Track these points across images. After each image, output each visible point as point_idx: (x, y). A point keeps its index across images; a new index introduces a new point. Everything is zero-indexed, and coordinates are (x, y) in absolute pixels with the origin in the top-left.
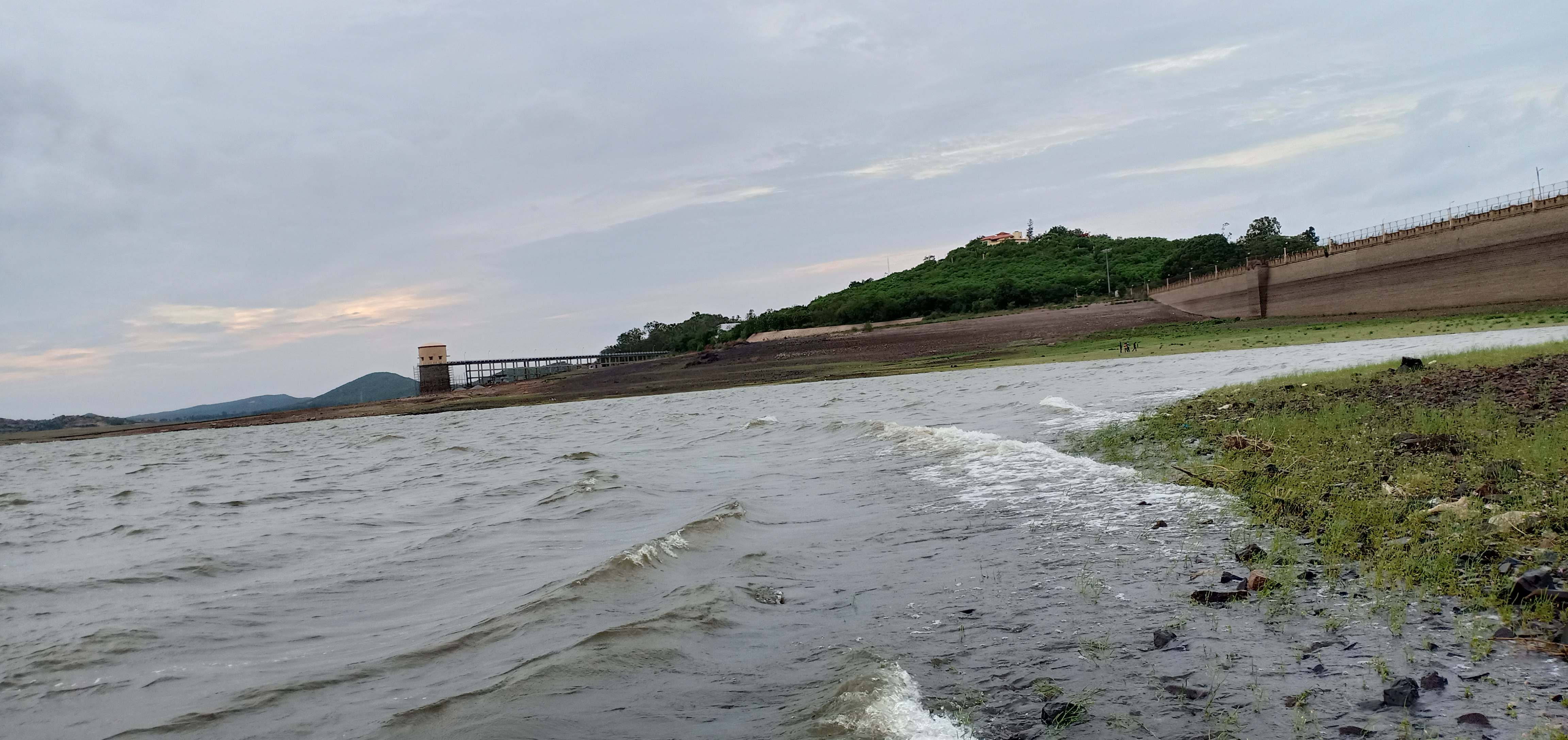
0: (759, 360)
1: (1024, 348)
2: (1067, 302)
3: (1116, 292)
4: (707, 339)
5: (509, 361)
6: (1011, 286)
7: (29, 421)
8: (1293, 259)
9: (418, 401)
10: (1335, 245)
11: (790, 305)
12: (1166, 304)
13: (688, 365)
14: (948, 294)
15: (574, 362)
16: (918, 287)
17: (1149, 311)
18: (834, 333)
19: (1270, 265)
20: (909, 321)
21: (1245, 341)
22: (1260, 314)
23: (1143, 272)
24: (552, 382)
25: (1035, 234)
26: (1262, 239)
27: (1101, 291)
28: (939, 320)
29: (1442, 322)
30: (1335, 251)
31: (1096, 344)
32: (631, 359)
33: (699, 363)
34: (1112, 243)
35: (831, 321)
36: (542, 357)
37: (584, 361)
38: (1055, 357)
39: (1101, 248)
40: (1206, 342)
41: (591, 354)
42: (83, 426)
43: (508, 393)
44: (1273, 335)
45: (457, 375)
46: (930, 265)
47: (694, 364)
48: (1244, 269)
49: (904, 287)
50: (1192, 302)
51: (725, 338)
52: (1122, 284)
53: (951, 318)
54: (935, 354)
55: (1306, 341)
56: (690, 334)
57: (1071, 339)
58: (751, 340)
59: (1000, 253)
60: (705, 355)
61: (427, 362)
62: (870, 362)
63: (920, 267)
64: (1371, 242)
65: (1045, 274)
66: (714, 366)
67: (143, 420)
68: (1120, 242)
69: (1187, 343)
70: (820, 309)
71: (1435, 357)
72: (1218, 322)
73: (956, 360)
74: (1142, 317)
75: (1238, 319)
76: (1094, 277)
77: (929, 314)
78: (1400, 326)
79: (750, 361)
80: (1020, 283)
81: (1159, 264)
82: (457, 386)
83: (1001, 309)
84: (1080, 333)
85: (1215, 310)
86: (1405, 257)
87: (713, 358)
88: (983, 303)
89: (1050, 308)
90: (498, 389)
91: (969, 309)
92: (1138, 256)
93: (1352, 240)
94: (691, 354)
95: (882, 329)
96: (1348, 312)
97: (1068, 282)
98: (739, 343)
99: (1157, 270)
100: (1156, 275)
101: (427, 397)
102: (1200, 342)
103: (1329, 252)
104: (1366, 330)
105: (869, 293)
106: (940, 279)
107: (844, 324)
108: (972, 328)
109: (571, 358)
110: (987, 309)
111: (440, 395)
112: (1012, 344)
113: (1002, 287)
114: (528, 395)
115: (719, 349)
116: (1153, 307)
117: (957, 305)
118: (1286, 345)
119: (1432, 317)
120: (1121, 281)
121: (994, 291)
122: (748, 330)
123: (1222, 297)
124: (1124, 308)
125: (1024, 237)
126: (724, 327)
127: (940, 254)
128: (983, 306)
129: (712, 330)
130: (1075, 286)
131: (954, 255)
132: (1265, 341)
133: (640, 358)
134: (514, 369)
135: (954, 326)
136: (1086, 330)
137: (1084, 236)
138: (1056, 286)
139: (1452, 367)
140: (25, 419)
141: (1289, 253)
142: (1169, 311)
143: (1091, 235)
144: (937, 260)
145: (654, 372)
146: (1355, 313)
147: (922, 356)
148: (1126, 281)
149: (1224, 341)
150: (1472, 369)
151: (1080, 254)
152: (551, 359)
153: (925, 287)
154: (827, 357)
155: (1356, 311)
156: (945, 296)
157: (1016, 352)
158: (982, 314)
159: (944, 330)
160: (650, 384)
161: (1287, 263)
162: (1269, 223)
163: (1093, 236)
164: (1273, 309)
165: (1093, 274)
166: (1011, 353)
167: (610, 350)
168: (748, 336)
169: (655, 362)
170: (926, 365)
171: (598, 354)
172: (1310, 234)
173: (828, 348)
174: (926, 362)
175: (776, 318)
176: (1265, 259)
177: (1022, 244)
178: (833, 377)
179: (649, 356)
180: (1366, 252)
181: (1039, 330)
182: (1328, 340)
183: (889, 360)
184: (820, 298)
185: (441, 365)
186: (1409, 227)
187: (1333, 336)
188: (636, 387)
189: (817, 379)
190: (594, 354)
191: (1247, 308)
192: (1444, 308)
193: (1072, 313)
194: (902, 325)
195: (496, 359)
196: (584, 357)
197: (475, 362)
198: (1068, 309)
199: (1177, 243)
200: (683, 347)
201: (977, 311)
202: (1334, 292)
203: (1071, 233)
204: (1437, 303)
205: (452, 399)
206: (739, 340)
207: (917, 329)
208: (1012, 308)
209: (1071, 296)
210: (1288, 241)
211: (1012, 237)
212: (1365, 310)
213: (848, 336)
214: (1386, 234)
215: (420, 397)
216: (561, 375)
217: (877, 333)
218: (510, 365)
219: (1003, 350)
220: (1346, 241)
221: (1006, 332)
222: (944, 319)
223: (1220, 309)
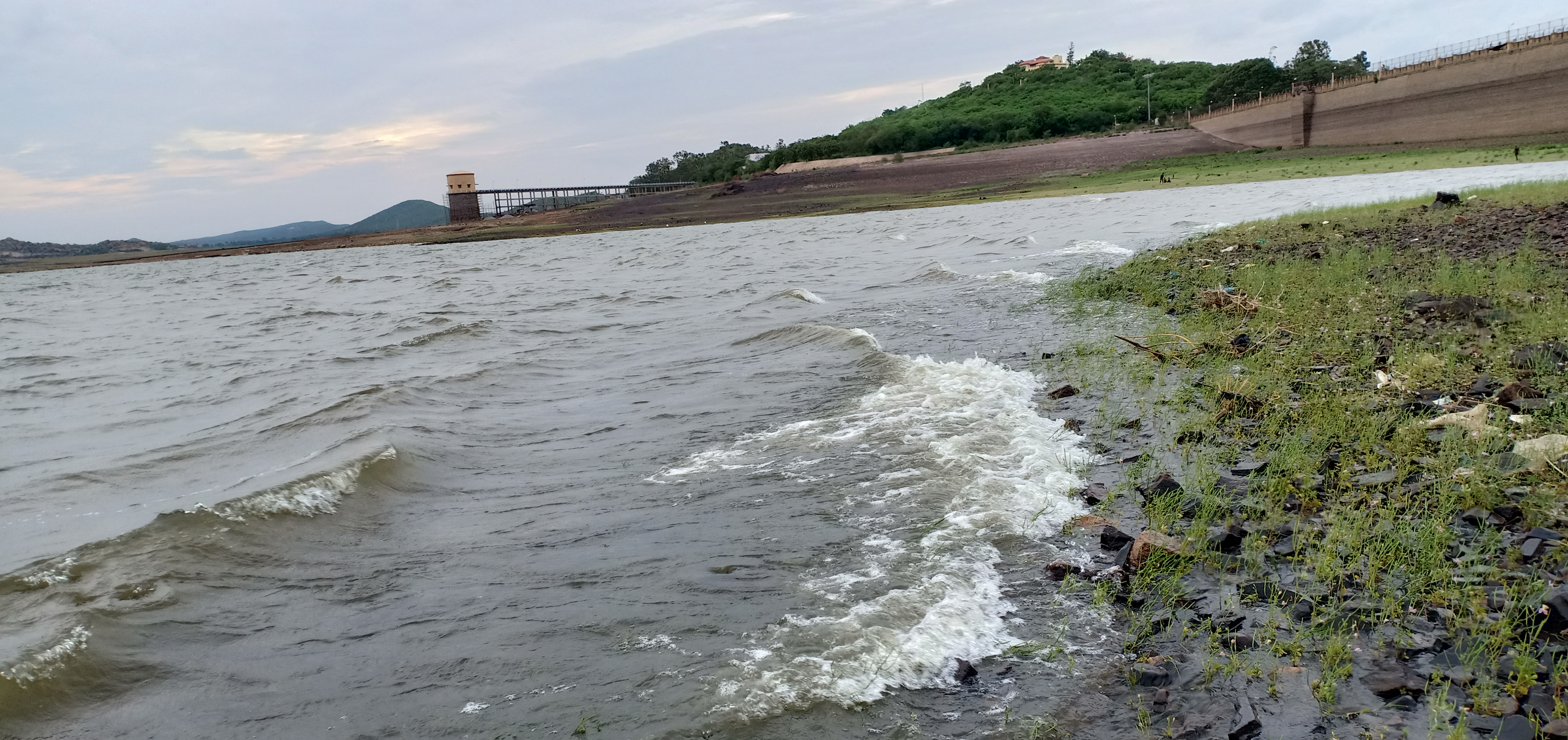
0: (785, 192)
1: (1056, 179)
2: (1105, 131)
3: (1156, 120)
4: (734, 171)
5: (537, 190)
6: (1048, 114)
7: (75, 246)
8: (1340, 85)
9: (448, 230)
10: (1385, 70)
11: (821, 134)
12: (1206, 132)
13: (714, 196)
14: (982, 122)
15: (602, 191)
16: (951, 115)
17: (1189, 140)
18: (863, 164)
19: (1316, 91)
20: (941, 151)
21: (1284, 171)
22: (1302, 143)
23: (1184, 98)
24: (580, 212)
25: (1077, 58)
26: (1309, 64)
27: (1141, 119)
28: (972, 150)
29: (1491, 152)
30: (1385, 76)
31: (1131, 174)
32: (658, 190)
33: (725, 194)
34: (1155, 68)
35: (861, 151)
36: (571, 186)
37: (612, 191)
38: (1088, 189)
39: (1144, 72)
40: (1244, 173)
41: (620, 184)
42: (127, 251)
43: (536, 222)
44: (1314, 165)
45: (487, 204)
46: (965, 91)
47: (719, 195)
48: (1289, 97)
49: (937, 116)
50: (1235, 130)
51: (753, 169)
52: (1162, 112)
53: (985, 148)
54: (965, 185)
55: (1347, 172)
56: (717, 164)
57: (1106, 168)
58: (778, 171)
59: (1039, 79)
60: (730, 186)
61: (456, 190)
62: (898, 195)
63: (955, 95)
64: (1424, 67)
65: (1084, 101)
66: (740, 197)
67: (185, 245)
68: (1164, 67)
69: (1225, 174)
70: (850, 138)
71: (1476, 192)
72: (1259, 151)
73: (987, 192)
74: (1182, 146)
75: (1279, 148)
76: (1134, 104)
77: (961, 144)
78: (1446, 156)
79: (777, 193)
80: (1057, 111)
81: (1201, 91)
82: (486, 215)
83: (1037, 138)
84: (1116, 163)
85: (1257, 139)
86: (1457, 83)
87: (737, 190)
88: (1017, 132)
89: (1086, 137)
90: (526, 219)
91: (1003, 138)
92: (1179, 82)
93: (1403, 65)
94: (718, 185)
95: (913, 159)
96: (1393, 141)
97: (1107, 109)
98: (767, 174)
99: (1199, 95)
100: (1198, 102)
101: (457, 226)
102: (1239, 173)
103: (1379, 77)
104: (1411, 160)
105: (901, 122)
106: (975, 107)
107: (874, 153)
108: (1006, 158)
109: (599, 188)
110: (1022, 138)
111: (470, 224)
112: (1044, 175)
113: (1039, 114)
114: (555, 225)
115: (745, 180)
116: (1194, 135)
117: (990, 134)
118: (1326, 175)
119: (1481, 147)
120: (1162, 108)
121: (1030, 120)
122: (776, 160)
123: (1264, 125)
124: (1163, 137)
125: (1064, 61)
126: (753, 157)
127: (977, 80)
128: (1017, 135)
129: (740, 160)
130: (1114, 113)
131: (991, 81)
132: (1305, 171)
133: (667, 189)
134: (542, 199)
135: (987, 156)
136: (1122, 159)
137: (1126, 60)
138: (1094, 114)
139: (1493, 204)
140: (71, 244)
141: (1337, 78)
142: (1209, 140)
143: (1134, 59)
144: (972, 86)
145: (679, 203)
146: (1401, 143)
147: (952, 187)
148: (1167, 108)
149: (1263, 171)
150: (1516, 207)
151: (1121, 79)
152: (579, 189)
153: (959, 116)
154: (856, 189)
155: (1403, 139)
156: (978, 125)
157: (1048, 184)
158: (1016, 144)
159: (976, 161)
160: (676, 215)
161: (1334, 90)
162: (1319, 46)
163: (1136, 60)
164: (1318, 137)
165: (1133, 101)
166: (1043, 184)
167: (640, 180)
168: (777, 166)
169: (681, 193)
170: (955, 197)
171: (627, 184)
172: (1361, 59)
173: (856, 180)
174: (954, 194)
175: (805, 149)
176: (1311, 84)
177: (1062, 68)
178: (859, 210)
179: (676, 187)
180: (1417, 78)
181: (1074, 159)
182: (1370, 170)
183: (916, 192)
184: (851, 127)
185: (469, 193)
186: (1464, 51)
187: (1376, 166)
188: (660, 217)
189: (843, 212)
190: (623, 184)
191: (1290, 137)
192: (1494, 137)
193: (1109, 142)
194: (934, 156)
195: (524, 188)
196: (612, 187)
197: (503, 191)
198: (1106, 138)
199: (1222, 68)
200: (709, 178)
201: (1011, 140)
202: (1382, 120)
203: (1113, 58)
204: (1489, 132)
205: (481, 228)
206: (768, 171)
207: (948, 160)
208: (1047, 138)
209: (1110, 124)
210: (1337, 66)
211: (1052, 61)
212: (1411, 140)
213: (879, 167)
214: (1440, 59)
215: (450, 226)
216: (590, 205)
217: (906, 164)
218: (538, 195)
219: (1035, 181)
220: (1398, 66)
221: (1040, 162)
222: (977, 148)
223: (1261, 138)
